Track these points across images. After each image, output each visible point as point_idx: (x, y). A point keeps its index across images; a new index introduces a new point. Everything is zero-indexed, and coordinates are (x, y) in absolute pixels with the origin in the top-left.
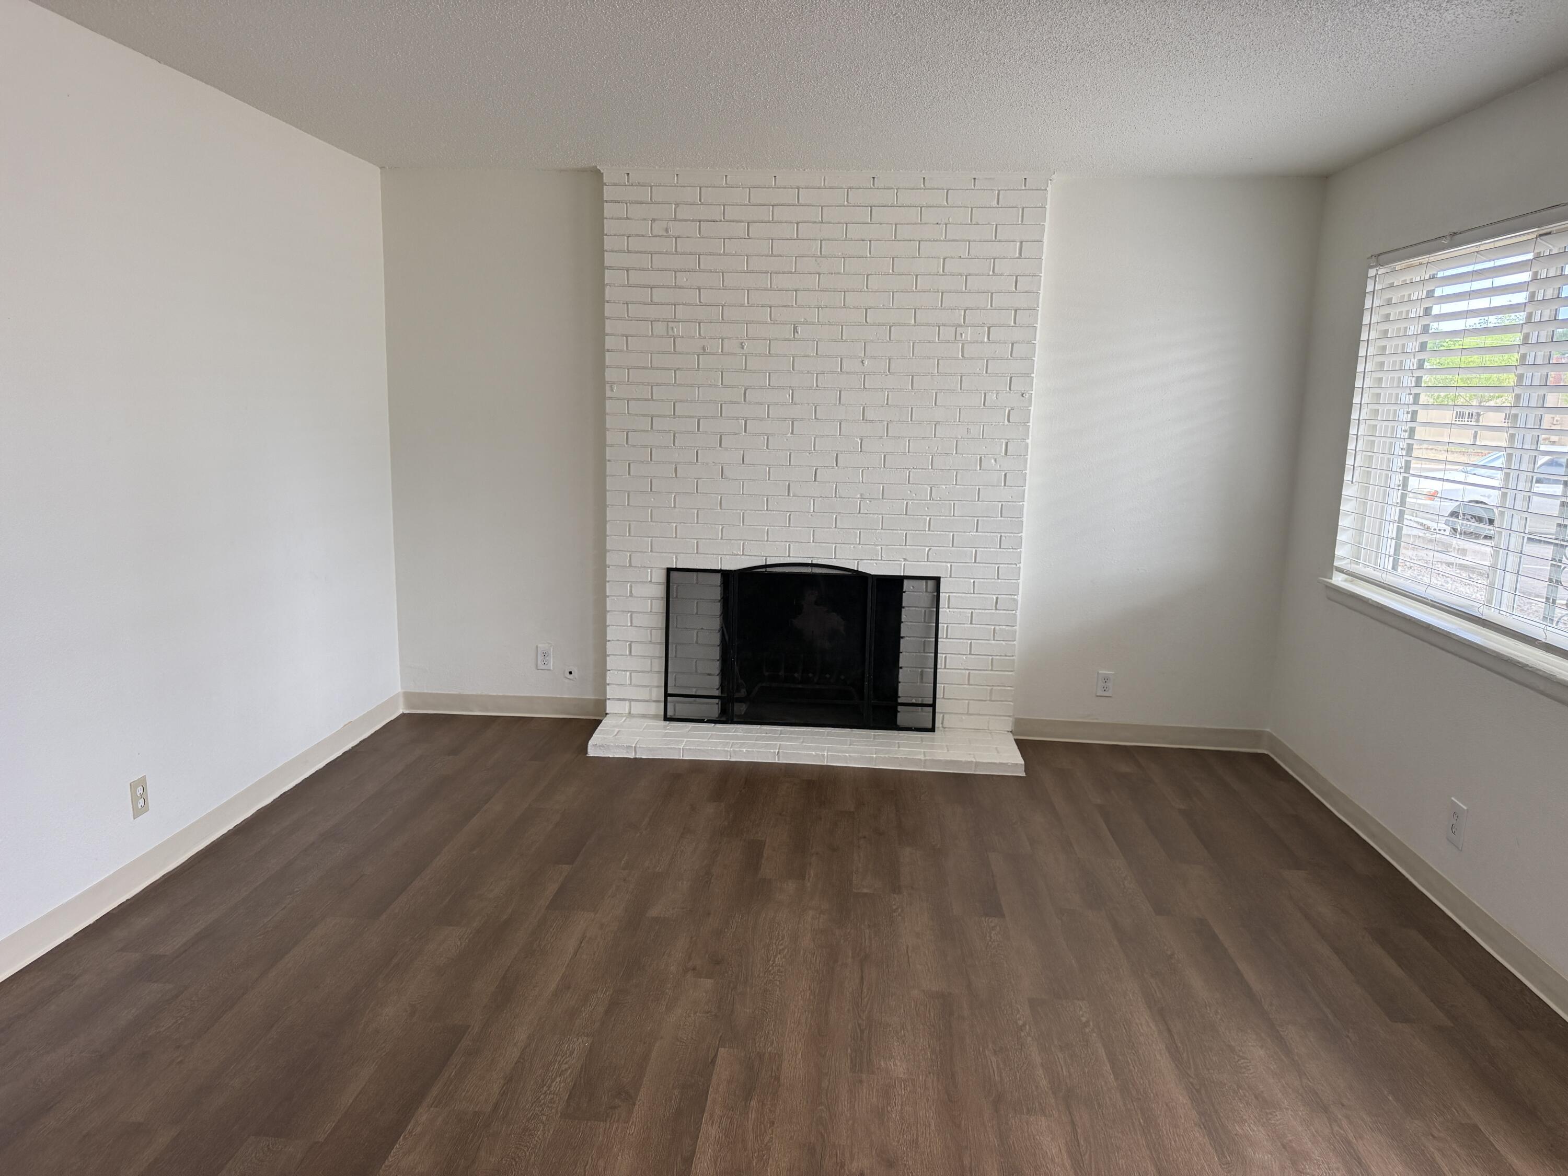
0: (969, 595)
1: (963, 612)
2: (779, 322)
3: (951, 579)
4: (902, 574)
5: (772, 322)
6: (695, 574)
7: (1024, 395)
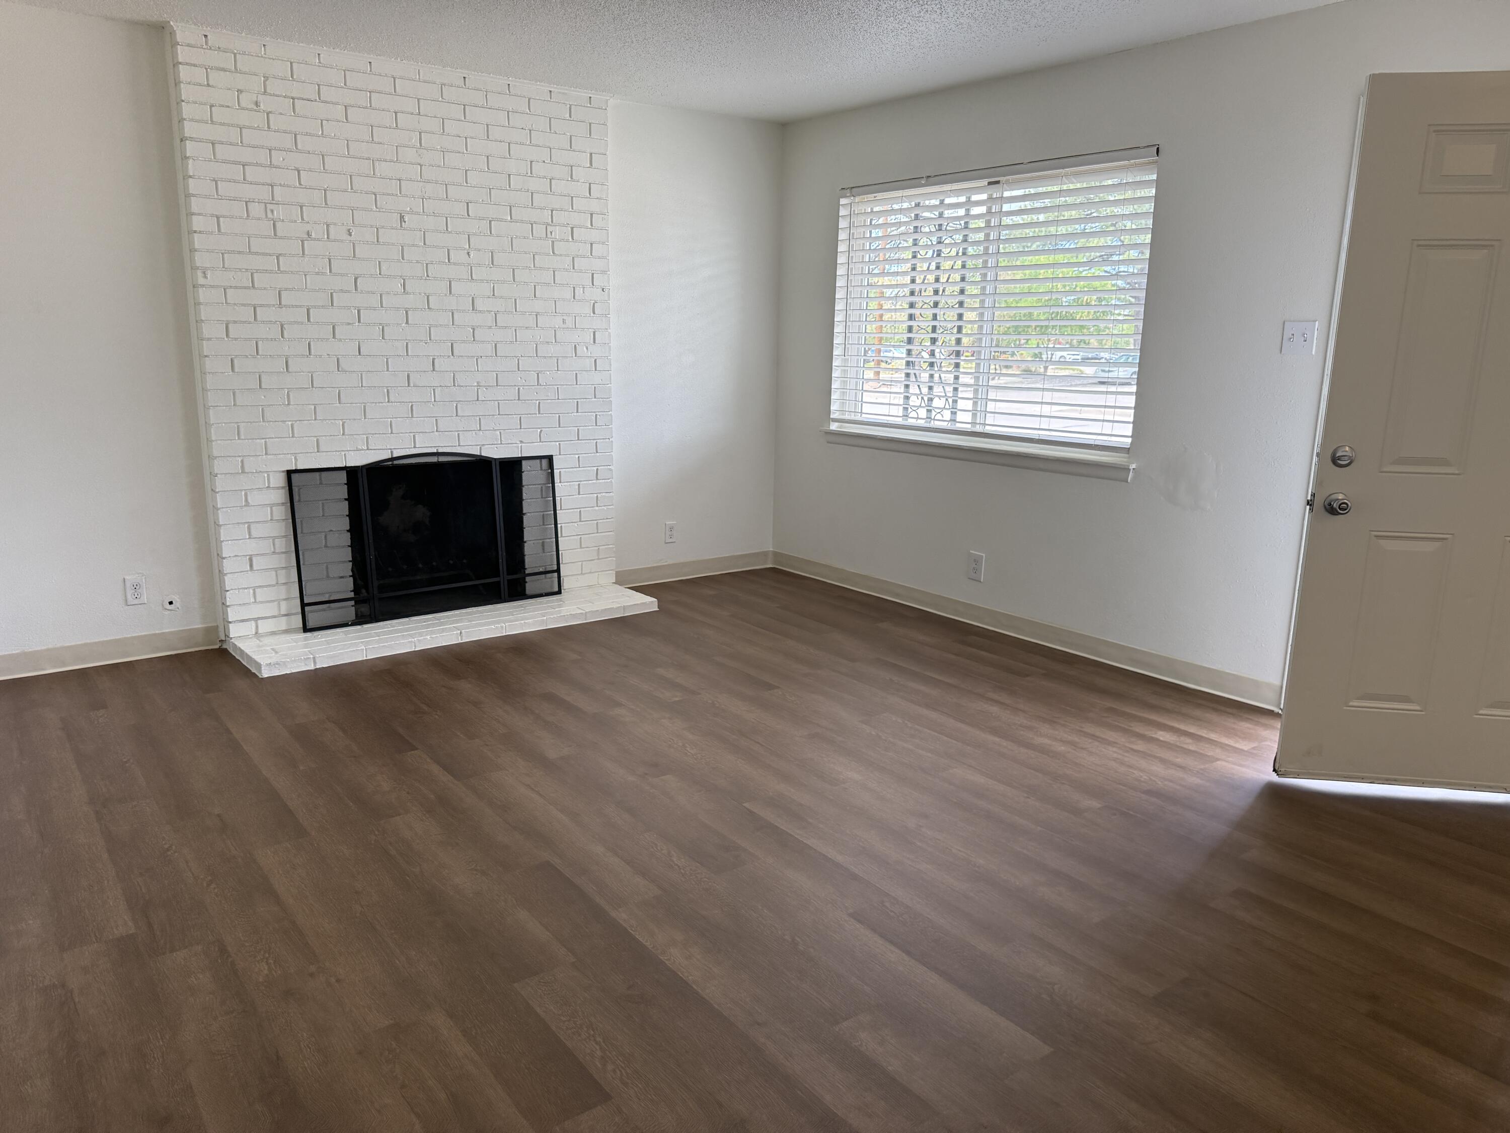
0: (575, 469)
1: (573, 485)
2: (384, 210)
3: (560, 456)
4: (520, 456)
5: (378, 210)
6: (317, 474)
7: (604, 290)
